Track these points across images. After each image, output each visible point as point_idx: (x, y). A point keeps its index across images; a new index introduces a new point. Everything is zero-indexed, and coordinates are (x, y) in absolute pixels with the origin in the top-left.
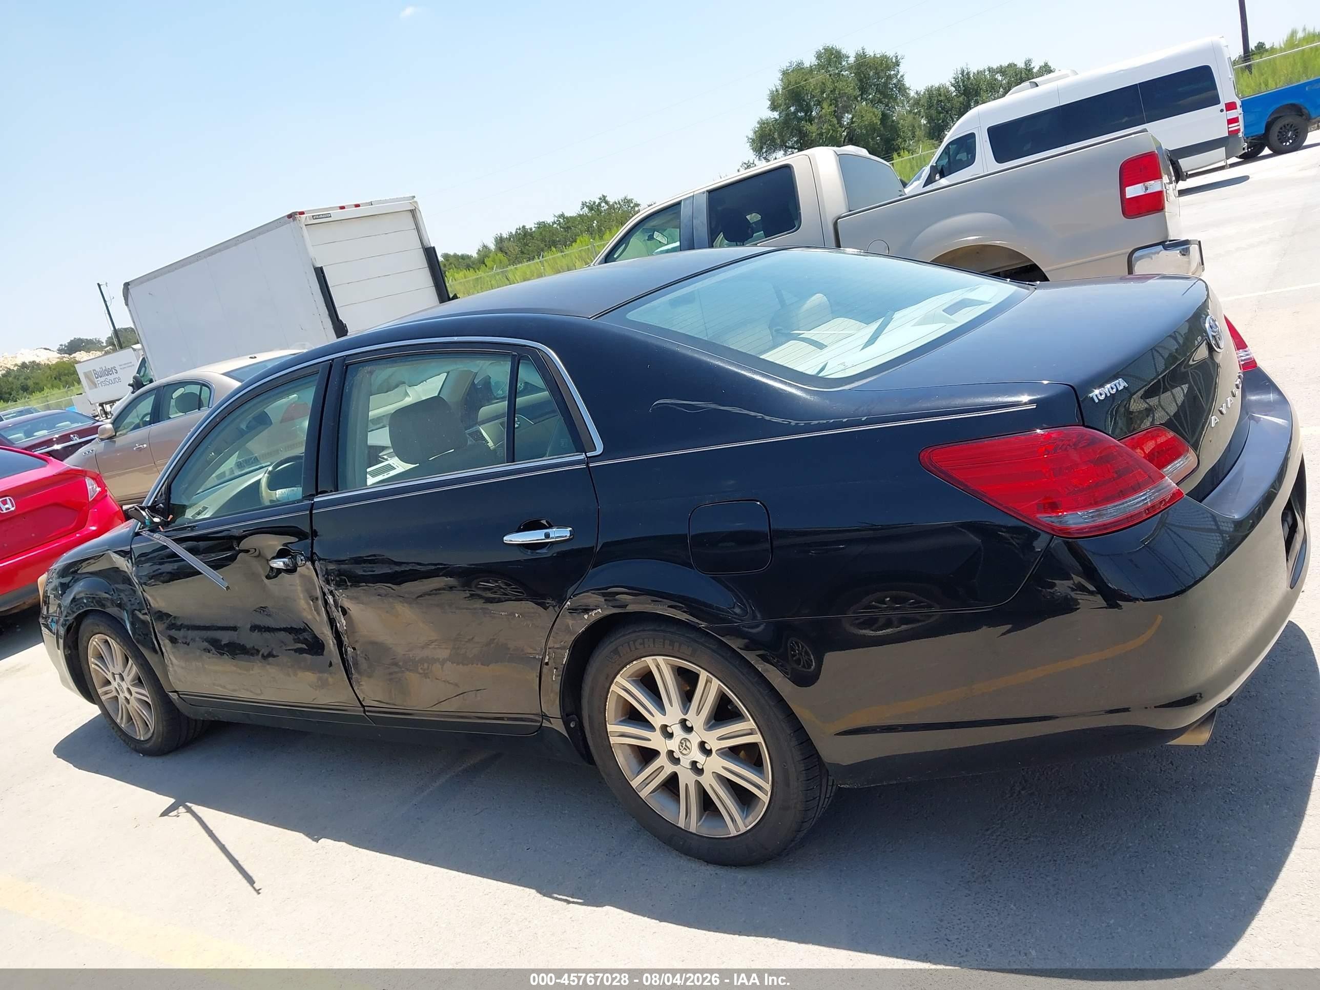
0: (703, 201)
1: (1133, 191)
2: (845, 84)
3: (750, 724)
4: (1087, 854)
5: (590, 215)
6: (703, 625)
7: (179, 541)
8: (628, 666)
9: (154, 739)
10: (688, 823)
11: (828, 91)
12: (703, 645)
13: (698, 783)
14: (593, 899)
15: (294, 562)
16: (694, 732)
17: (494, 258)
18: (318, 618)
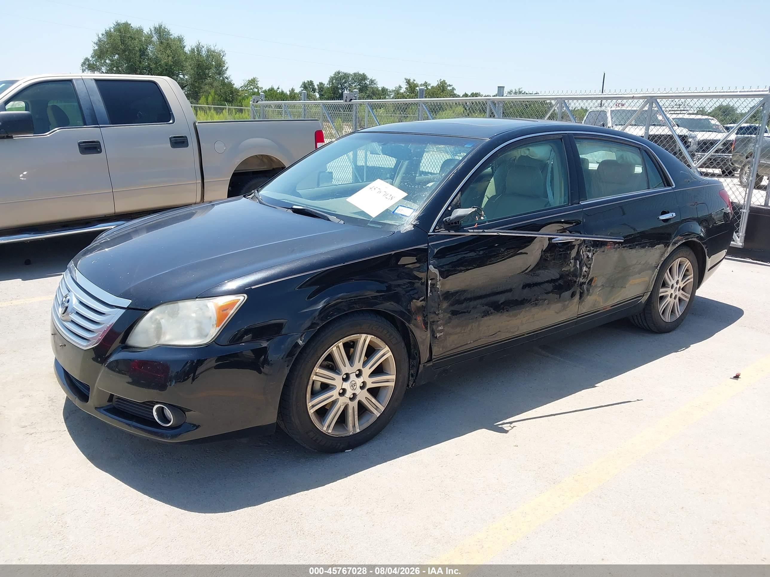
0: (94, 85)
13: (674, 303)
16: (679, 284)
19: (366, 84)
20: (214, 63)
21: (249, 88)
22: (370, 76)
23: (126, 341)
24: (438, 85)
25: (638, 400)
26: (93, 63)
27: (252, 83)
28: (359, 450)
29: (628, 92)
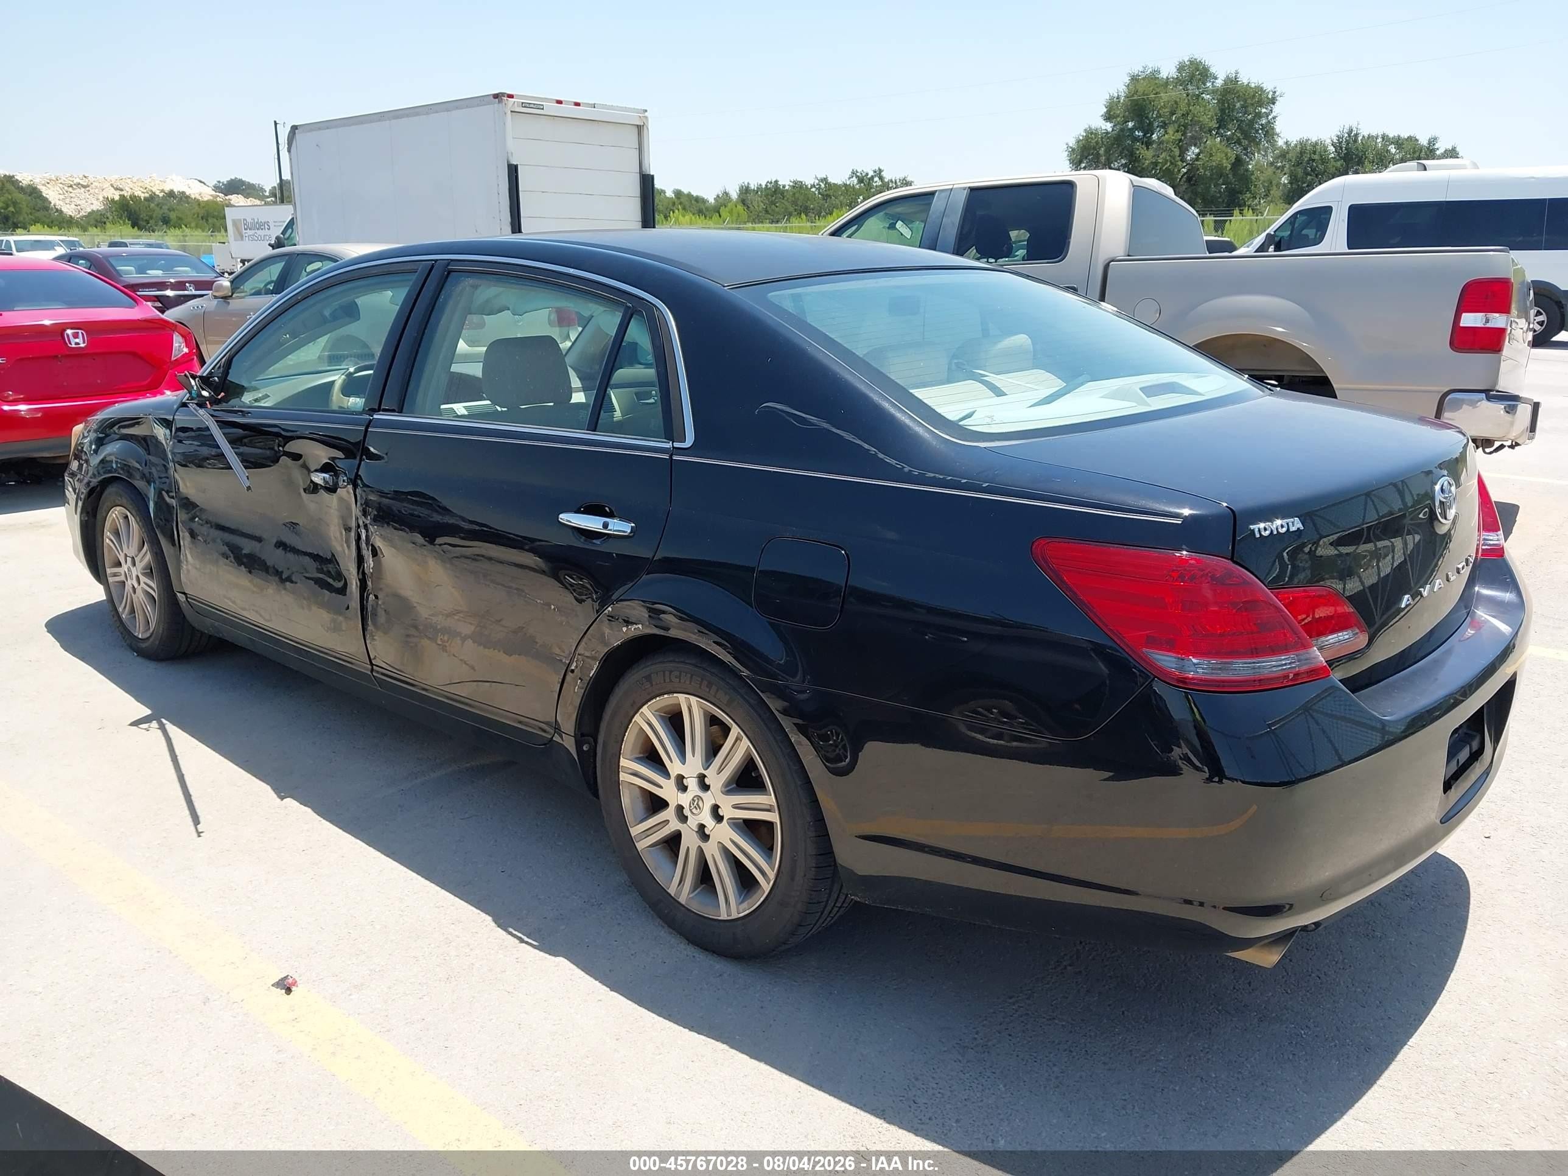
0: (962, 197)
1: (1470, 320)
2: (1202, 109)
3: (769, 799)
4: (1110, 1054)
5: (857, 187)
6: (745, 672)
7: (223, 424)
8: (658, 698)
9: (151, 640)
10: (679, 892)
11: (1179, 113)
12: (742, 697)
13: (701, 851)
14: (549, 945)
15: (335, 480)
16: (709, 792)
17: (732, 209)
18: (346, 551)
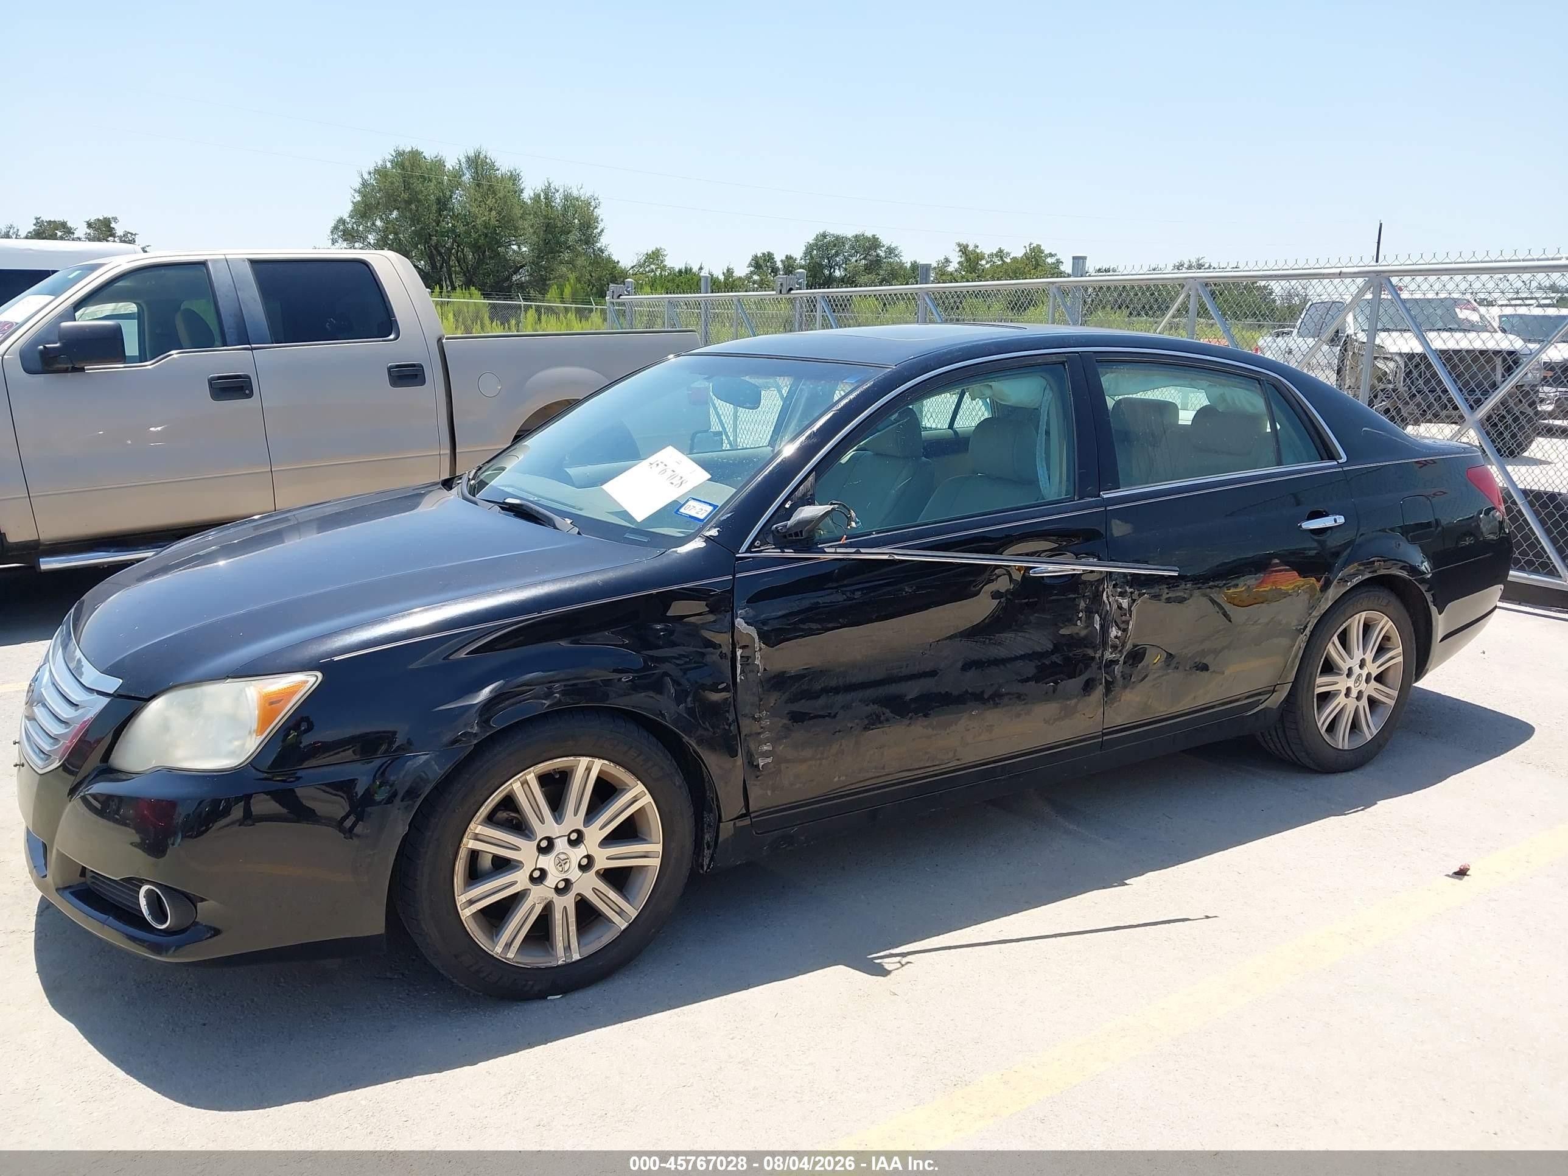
0: (247, 270)
3: (1398, 650)
10: (1343, 744)
16: (1366, 667)
19: (878, 255)
20: (576, 220)
21: (647, 270)
22: (886, 240)
23: (109, 761)
24: (1025, 254)
25: (1207, 917)
26: (353, 228)
27: (654, 259)
28: (579, 998)
29: (1333, 263)
